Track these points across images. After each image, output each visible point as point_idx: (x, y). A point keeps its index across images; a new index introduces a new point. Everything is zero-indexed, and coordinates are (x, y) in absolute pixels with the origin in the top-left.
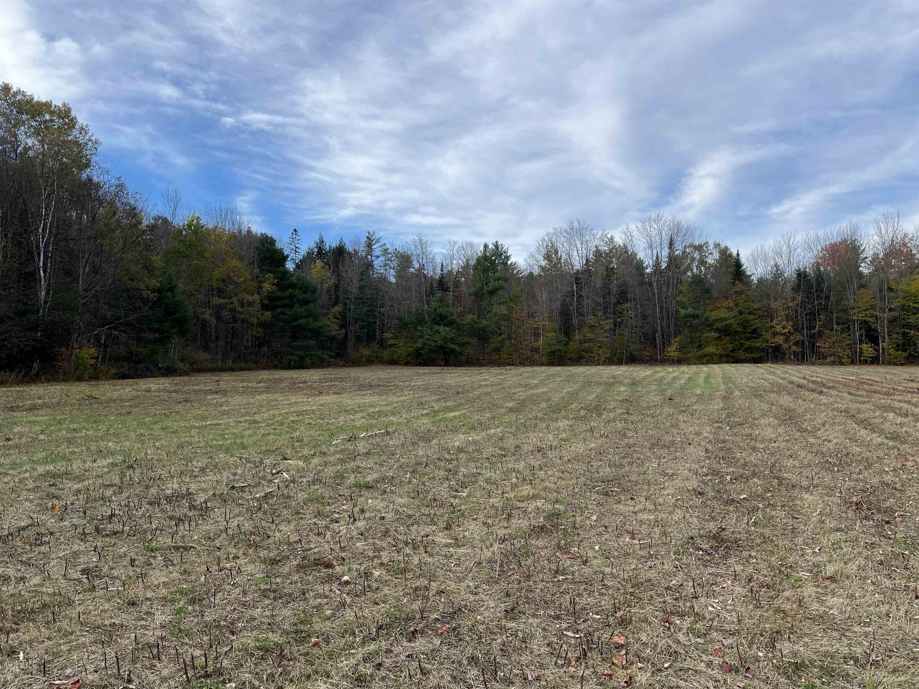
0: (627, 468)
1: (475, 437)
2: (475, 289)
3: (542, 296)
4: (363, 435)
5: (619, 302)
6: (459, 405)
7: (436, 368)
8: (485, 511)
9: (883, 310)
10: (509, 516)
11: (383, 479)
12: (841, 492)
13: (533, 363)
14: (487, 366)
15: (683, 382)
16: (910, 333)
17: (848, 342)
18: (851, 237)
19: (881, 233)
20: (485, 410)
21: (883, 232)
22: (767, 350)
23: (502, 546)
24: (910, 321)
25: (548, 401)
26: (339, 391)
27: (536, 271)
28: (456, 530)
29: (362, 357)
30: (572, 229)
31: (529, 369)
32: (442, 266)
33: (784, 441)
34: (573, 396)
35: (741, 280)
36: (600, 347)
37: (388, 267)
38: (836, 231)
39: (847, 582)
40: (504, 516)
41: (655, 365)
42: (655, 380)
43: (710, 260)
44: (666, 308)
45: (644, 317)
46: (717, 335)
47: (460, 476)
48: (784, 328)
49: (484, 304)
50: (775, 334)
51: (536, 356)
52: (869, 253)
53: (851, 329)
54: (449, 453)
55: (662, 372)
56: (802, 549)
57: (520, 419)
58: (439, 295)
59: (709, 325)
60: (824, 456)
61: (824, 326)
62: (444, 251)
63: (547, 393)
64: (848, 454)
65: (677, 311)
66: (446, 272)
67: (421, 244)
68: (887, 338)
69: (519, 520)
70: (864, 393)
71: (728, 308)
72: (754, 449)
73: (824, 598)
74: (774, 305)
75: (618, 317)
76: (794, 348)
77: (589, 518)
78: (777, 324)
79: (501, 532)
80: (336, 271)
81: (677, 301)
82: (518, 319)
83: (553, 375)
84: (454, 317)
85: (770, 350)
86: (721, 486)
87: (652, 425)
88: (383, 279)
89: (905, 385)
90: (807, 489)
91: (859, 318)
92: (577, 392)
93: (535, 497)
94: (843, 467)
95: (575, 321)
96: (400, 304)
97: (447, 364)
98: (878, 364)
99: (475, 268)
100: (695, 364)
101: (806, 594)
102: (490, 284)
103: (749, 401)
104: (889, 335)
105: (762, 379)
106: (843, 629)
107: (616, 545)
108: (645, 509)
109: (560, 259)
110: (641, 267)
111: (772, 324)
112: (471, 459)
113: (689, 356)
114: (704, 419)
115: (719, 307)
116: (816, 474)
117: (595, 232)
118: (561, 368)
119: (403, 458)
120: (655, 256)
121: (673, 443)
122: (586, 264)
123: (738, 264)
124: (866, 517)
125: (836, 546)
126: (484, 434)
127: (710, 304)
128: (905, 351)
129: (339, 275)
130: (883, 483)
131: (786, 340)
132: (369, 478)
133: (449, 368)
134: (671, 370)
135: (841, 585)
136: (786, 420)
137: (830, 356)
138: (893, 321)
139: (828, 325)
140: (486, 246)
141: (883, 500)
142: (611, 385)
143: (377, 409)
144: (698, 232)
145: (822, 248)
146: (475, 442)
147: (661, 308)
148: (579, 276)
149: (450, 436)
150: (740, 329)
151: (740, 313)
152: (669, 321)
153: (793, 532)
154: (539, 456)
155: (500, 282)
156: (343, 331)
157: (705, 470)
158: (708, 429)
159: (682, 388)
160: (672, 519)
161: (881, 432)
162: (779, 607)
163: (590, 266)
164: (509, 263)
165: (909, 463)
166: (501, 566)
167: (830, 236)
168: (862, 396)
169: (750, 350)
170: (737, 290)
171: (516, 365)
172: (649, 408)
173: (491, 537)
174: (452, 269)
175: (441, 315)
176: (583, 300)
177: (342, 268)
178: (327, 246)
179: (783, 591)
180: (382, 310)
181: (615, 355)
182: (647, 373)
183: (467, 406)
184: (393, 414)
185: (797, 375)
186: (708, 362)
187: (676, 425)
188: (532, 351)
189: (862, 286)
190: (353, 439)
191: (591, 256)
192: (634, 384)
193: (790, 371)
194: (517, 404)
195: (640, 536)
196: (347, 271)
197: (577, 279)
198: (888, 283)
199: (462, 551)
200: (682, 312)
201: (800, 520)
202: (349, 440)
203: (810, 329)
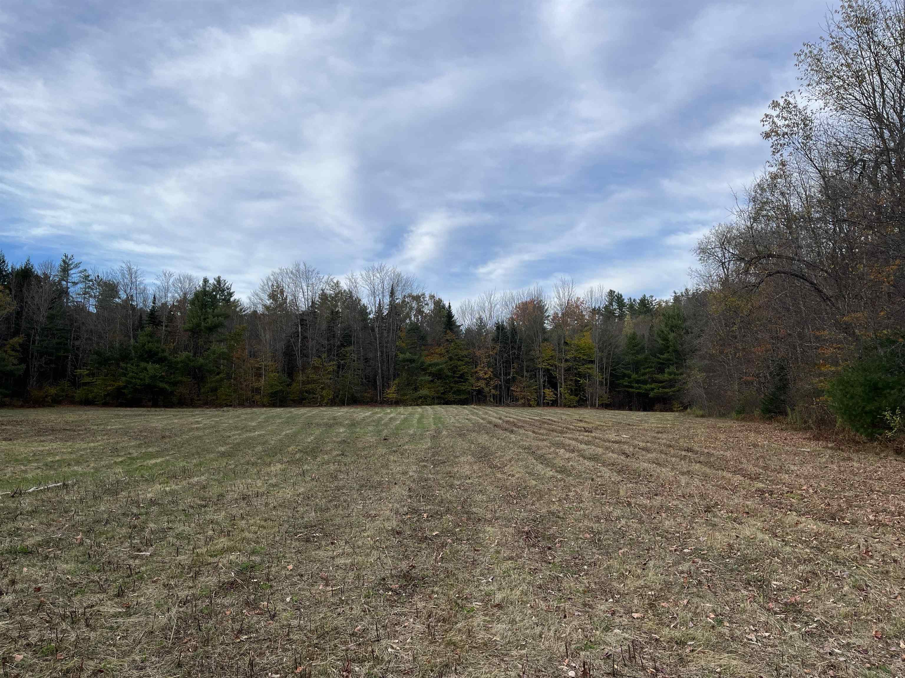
0: (333, 512)
1: (174, 487)
2: (191, 325)
3: (265, 336)
4: (32, 489)
5: (342, 345)
6: (163, 451)
7: (142, 409)
8: (169, 571)
9: (560, 360)
10: (197, 574)
11: (47, 543)
12: (516, 523)
13: (253, 404)
14: (202, 407)
15: (399, 422)
16: (580, 381)
17: (534, 387)
18: (538, 298)
19: (559, 296)
20: (193, 455)
21: (561, 296)
22: (472, 393)
23: (181, 610)
24: (580, 370)
25: (264, 444)
26: (11, 437)
27: (260, 309)
28: (131, 597)
29: (46, 396)
30: (298, 271)
31: (249, 410)
32: (154, 298)
33: (477, 477)
34: (292, 438)
35: (451, 330)
36: (323, 389)
37: (87, 296)
38: (526, 292)
39: (511, 608)
40: (190, 575)
41: (375, 406)
42: (374, 421)
43: (426, 310)
44: (386, 352)
45: (367, 360)
46: (430, 378)
47: (147, 533)
48: (485, 374)
49: (201, 342)
50: (478, 379)
51: (257, 397)
52: (550, 312)
53: (537, 376)
54: (138, 507)
55: (380, 413)
56: (478, 580)
57: (230, 465)
58: (149, 329)
59: (424, 369)
60: (507, 489)
61: (517, 373)
62: (158, 283)
63: (264, 436)
64: (526, 487)
65: (396, 356)
66: (160, 304)
67: (131, 274)
68: (563, 384)
69: (208, 577)
70: (545, 432)
71: (440, 354)
72: (452, 486)
73: (490, 626)
74: (478, 353)
75: (342, 360)
76: (493, 391)
77: (286, 567)
78: (480, 370)
79: (183, 594)
80: (19, 297)
81: (397, 346)
82: (238, 358)
83: (273, 417)
84: (166, 354)
85: (475, 393)
86: (418, 523)
87: (364, 466)
88: (81, 309)
89: (575, 425)
90: (490, 522)
91: (544, 367)
92: (295, 434)
93: (230, 550)
94: (521, 499)
95: (299, 363)
96: (100, 337)
97: (156, 405)
98: (557, 406)
99: (192, 302)
100: (411, 405)
101: (475, 624)
102: (209, 321)
103: (453, 440)
104: (565, 382)
105: (467, 419)
106: (502, 654)
107: (308, 594)
108: (343, 553)
109: (286, 299)
110: (364, 313)
111: (476, 370)
112: (164, 512)
113: (405, 398)
114: (413, 459)
115: (432, 353)
116: (499, 507)
117: (321, 276)
118: (282, 409)
119: (78, 515)
120: (378, 302)
121: (380, 483)
122: (311, 307)
123: (450, 315)
124: (533, 545)
125: (506, 574)
126: (184, 483)
127: (425, 350)
128: (576, 395)
129: (22, 301)
130: (549, 512)
131: (487, 384)
132: (29, 542)
133: (158, 409)
134: (389, 411)
135: (505, 612)
136: (481, 457)
137: (521, 399)
138: (568, 370)
139: (520, 372)
140: (206, 281)
141: (548, 528)
142: (331, 426)
143: (57, 458)
144: (416, 284)
145: (516, 306)
146: (172, 493)
147: (382, 352)
148: (305, 318)
149: (144, 487)
150: (450, 374)
151: (451, 359)
152: (388, 365)
153: (473, 564)
154: (243, 504)
155: (220, 318)
156: (23, 366)
157: (405, 509)
158: (414, 468)
159: (397, 428)
160: (367, 562)
161: (553, 466)
162: (450, 640)
163: (316, 308)
164: (232, 299)
165: (572, 493)
166: (178, 632)
167: (522, 296)
168: (542, 434)
169: (459, 392)
170: (448, 338)
171: (235, 407)
172: (364, 449)
173: (170, 600)
174: (166, 303)
175: (150, 351)
176: (308, 342)
177: (27, 294)
178: (10, 267)
179: (456, 623)
180: (77, 343)
181: (337, 396)
182: (367, 414)
183: (172, 452)
184: (78, 463)
185: (495, 415)
186: (422, 404)
187: (386, 466)
188: (253, 392)
189: (545, 340)
190: (17, 494)
191: (317, 299)
192: (353, 424)
193: (490, 412)
194: (230, 448)
195: (334, 582)
196: (33, 297)
197: (302, 320)
198: (564, 338)
199: (133, 619)
200: (401, 356)
201: (480, 552)
202: (13, 497)
203: (506, 375)
